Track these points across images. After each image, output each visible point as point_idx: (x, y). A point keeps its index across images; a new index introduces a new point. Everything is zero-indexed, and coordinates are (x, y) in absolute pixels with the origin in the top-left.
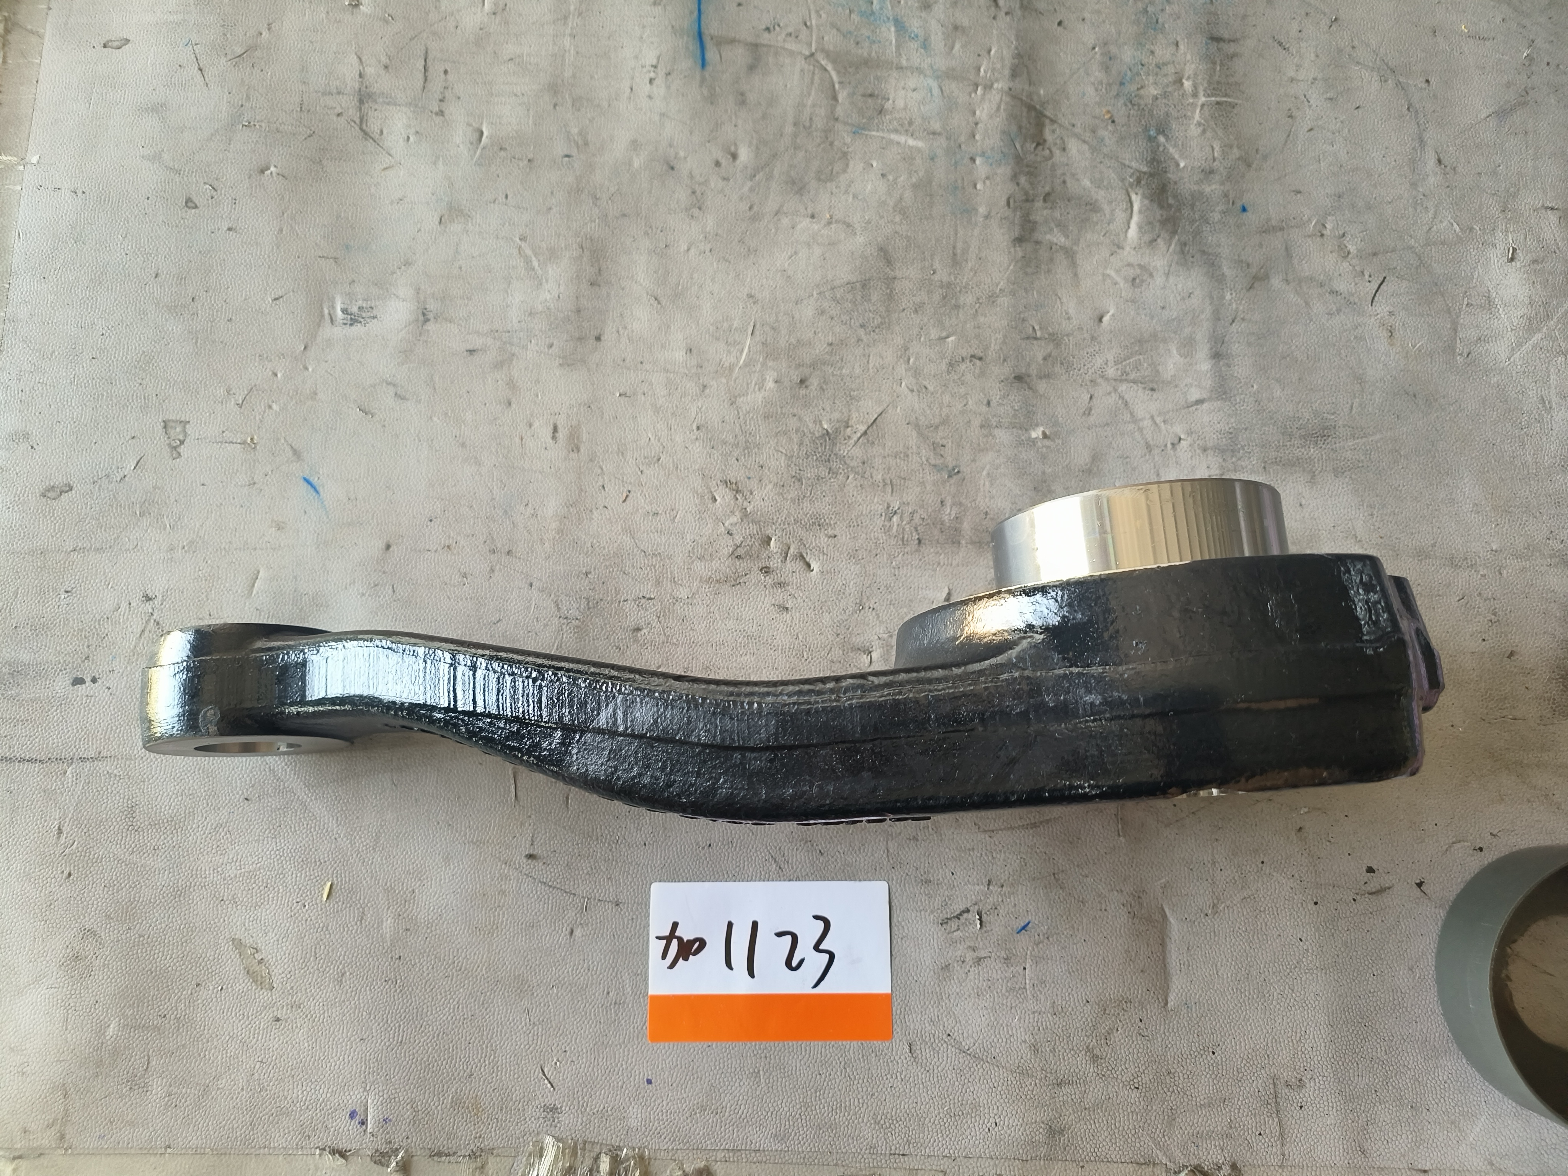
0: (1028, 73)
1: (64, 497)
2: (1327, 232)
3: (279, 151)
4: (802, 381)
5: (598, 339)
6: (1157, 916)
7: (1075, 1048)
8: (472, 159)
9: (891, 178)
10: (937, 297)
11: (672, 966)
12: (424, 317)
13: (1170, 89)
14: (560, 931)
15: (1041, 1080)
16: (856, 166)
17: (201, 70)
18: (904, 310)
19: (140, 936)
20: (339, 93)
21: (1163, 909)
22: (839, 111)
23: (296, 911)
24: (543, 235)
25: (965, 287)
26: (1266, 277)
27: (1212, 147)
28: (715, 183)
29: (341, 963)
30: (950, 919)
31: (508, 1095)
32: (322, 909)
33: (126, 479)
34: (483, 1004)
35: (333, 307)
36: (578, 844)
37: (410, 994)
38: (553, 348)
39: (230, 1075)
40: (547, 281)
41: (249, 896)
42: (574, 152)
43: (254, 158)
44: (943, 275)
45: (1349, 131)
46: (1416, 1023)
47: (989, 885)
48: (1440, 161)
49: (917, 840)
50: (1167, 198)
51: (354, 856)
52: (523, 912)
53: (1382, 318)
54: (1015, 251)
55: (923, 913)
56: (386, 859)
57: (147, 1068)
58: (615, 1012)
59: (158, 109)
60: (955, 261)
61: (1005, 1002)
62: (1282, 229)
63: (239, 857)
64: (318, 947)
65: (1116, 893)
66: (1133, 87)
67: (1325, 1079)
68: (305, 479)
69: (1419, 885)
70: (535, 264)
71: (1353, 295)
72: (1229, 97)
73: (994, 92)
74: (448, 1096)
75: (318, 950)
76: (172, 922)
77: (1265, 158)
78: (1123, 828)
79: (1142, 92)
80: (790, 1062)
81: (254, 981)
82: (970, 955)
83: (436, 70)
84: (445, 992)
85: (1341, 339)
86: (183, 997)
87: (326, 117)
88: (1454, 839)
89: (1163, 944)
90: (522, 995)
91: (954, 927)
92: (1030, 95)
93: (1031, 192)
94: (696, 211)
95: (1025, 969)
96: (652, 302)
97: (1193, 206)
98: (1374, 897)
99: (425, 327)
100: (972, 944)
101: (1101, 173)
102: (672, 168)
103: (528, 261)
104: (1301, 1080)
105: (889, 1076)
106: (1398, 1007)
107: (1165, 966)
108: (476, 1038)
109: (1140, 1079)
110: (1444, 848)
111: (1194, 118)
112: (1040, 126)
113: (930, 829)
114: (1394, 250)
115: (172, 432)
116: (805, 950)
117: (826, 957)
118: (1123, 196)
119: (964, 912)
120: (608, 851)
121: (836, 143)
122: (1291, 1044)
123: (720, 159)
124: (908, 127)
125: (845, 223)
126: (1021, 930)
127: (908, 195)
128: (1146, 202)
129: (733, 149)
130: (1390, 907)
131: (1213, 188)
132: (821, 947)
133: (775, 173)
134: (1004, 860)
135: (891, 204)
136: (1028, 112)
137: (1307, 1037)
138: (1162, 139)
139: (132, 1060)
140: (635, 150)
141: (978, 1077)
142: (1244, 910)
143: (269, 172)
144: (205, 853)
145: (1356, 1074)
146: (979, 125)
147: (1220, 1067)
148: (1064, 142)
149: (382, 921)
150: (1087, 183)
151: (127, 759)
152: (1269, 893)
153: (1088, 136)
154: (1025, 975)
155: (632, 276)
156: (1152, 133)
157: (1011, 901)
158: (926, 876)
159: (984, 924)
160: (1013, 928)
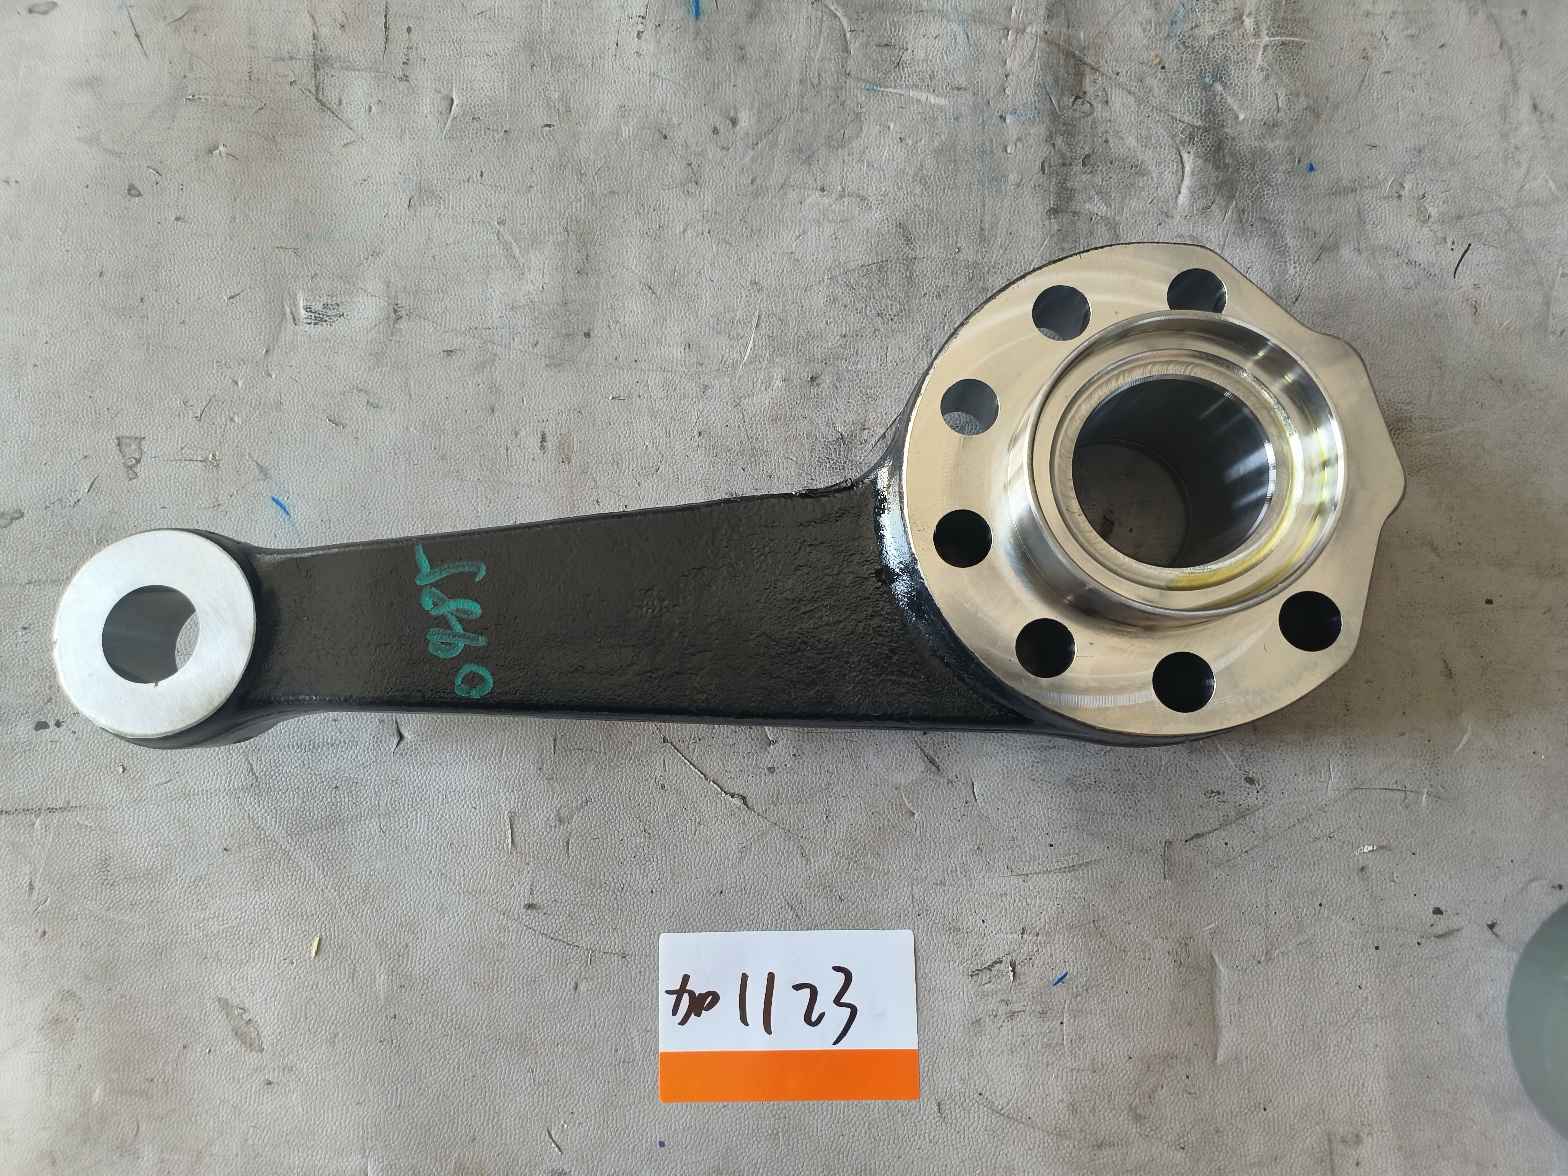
0: (1067, 14)
1: (16, 525)
2: (1405, 193)
3: (228, 128)
4: (813, 379)
5: (587, 335)
6: (1205, 965)
7: (1117, 1108)
8: (442, 132)
9: (910, 142)
10: (962, 279)
11: (683, 1022)
12: (396, 314)
13: (1228, 28)
14: (563, 986)
15: (1079, 1141)
16: (871, 129)
17: (137, 36)
18: (925, 294)
19: (122, 997)
20: (291, 58)
21: (1212, 957)
22: (851, 65)
23: (283, 968)
24: (524, 217)
25: (994, 267)
26: (1336, 247)
27: (1277, 95)
28: (713, 153)
29: (333, 1023)
30: (981, 970)
31: (514, 1160)
32: (310, 966)
33: (81, 503)
34: (484, 1063)
35: (295, 305)
36: (580, 893)
37: (407, 1054)
38: (538, 346)
39: (224, 1140)
40: (529, 270)
41: (233, 953)
42: (555, 121)
43: (200, 136)
44: (969, 254)
45: (1432, 73)
46: (1484, 1073)
47: (1022, 933)
48: (1535, 107)
49: (945, 885)
50: (1224, 156)
51: (343, 908)
52: (524, 967)
53: (1465, 292)
54: (1050, 223)
55: (951, 963)
56: (377, 911)
57: (137, 1134)
58: (624, 1070)
59: (92, 83)
60: (983, 237)
61: (1040, 1059)
62: (1354, 190)
63: (221, 911)
64: (308, 1006)
65: (1160, 940)
66: (1187, 27)
67: (1383, 1134)
68: (273, 499)
69: (1491, 927)
70: (517, 251)
71: (1433, 266)
72: (1296, 36)
73: (1027, 37)
74: (451, 1161)
75: (308, 1010)
76: (154, 981)
77: (1336, 107)
78: (1169, 870)
79: (1196, 31)
80: (811, 1123)
81: (242, 1043)
82: (1002, 1009)
83: (398, 27)
84: (444, 1052)
85: (1419, 317)
86: (169, 1060)
87: (278, 86)
88: (1531, 877)
89: (1212, 994)
90: (525, 1053)
91: (985, 979)
92: (1068, 40)
93: (1068, 154)
94: (692, 187)
95: (1062, 1023)
96: (646, 291)
97: (1253, 166)
98: (1441, 940)
99: (397, 326)
100: (1005, 997)
101: (1148, 129)
102: (665, 137)
103: (508, 248)
104: (1357, 1136)
105: (916, 1137)
106: (1464, 1057)
107: (1214, 1017)
108: (478, 1100)
109: (1186, 1139)
110: (1520, 886)
111: (1255, 62)
112: (1080, 76)
113: (959, 873)
114: (1480, 213)
115: (127, 450)
116: (825, 1002)
117: (848, 1011)
118: (1172, 155)
119: (995, 963)
120: (612, 899)
121: (848, 102)
122: (1347, 1098)
123: (717, 125)
124: (929, 83)
125: (858, 195)
126: (1058, 982)
127: (930, 162)
128: (1200, 162)
129: (732, 113)
130: (1458, 951)
131: (1276, 145)
132: (842, 1001)
133: (779, 139)
134: (1040, 907)
135: (911, 172)
136: (1065, 60)
137: (1365, 1090)
138: (1219, 87)
139: (121, 1126)
140: (623, 117)
141: (1012, 1139)
142: (1300, 956)
143: (218, 151)
144: (185, 908)
145: (1417, 1128)
146: (1010, 78)
147: (1272, 1124)
148: (1107, 94)
149: (375, 978)
150: (1131, 141)
151: (98, 808)
152: (1327, 937)
153: (1134, 85)
154: (1062, 1030)
155: (624, 262)
156: (1207, 80)
157: (1047, 951)
158: (954, 924)
159: (1017, 976)
160: (1049, 981)
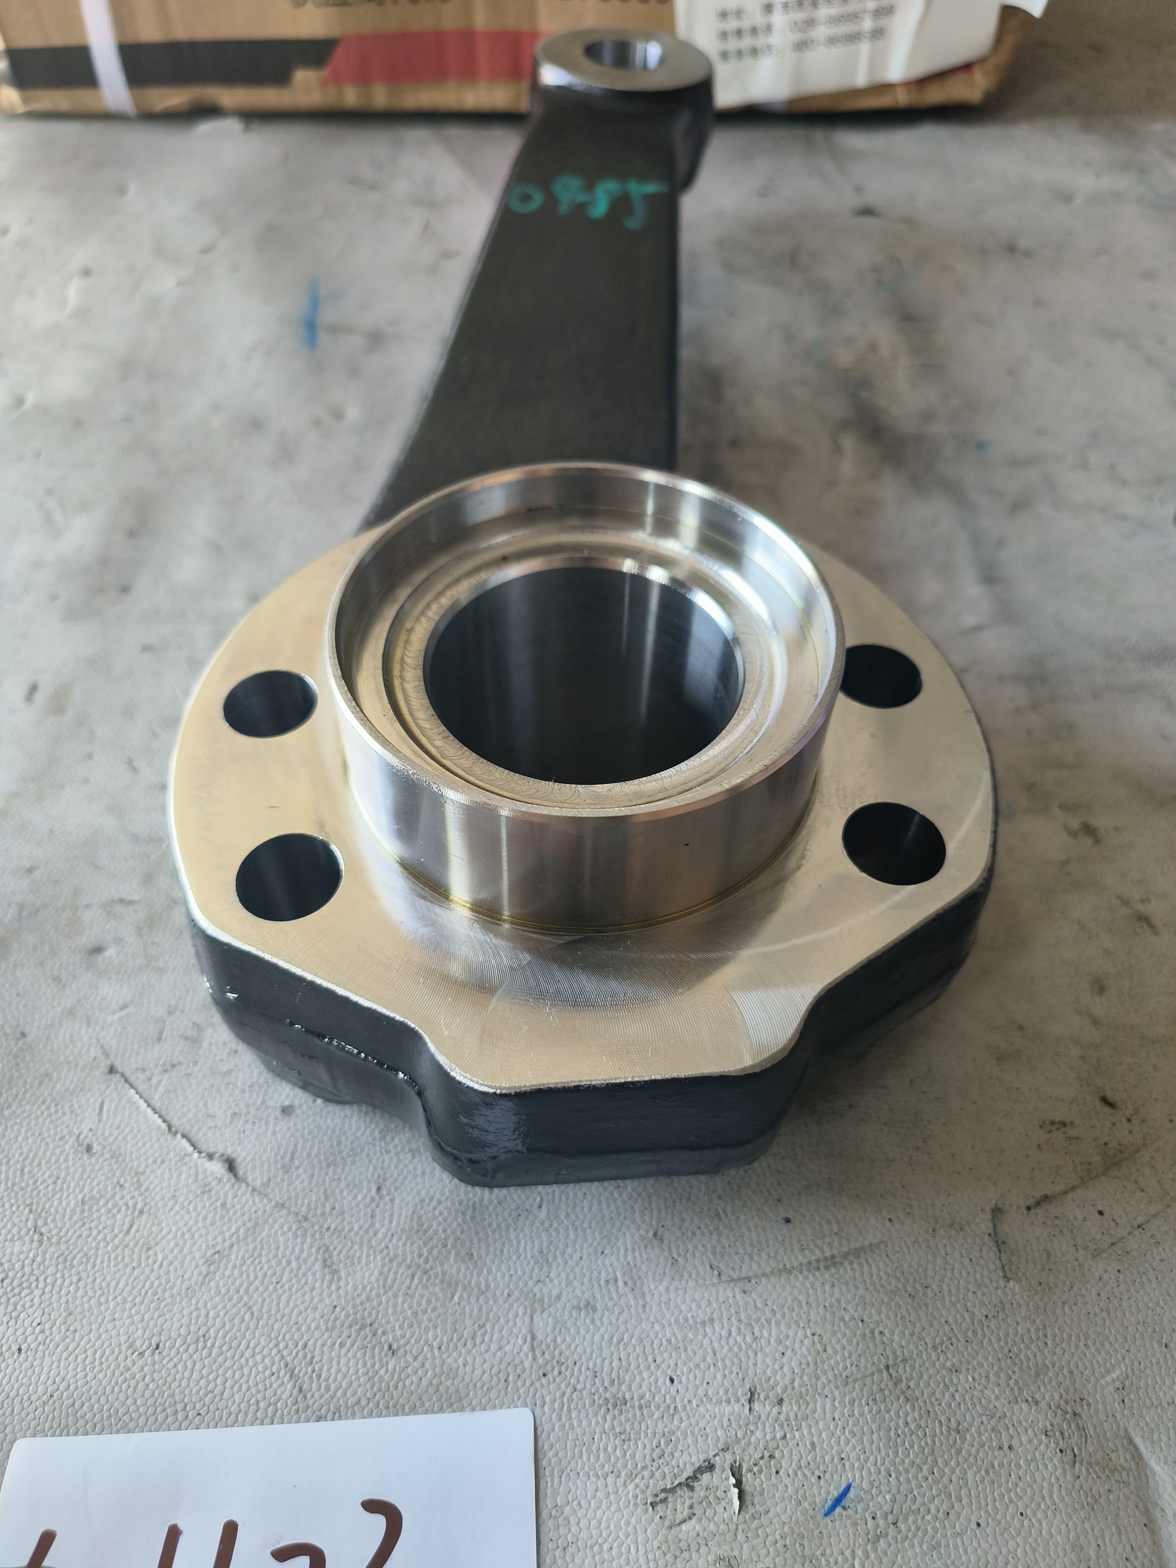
2: (1090, 465)
5: (125, 590)
21: (1131, 1441)
26: (1028, 505)
28: (313, 440)
30: (672, 1490)
38: (58, 600)
40: (69, 533)
47: (750, 1401)
49: (594, 1310)
50: (883, 440)
55: (610, 1479)
65: (1024, 1406)
70: (58, 516)
71: (1145, 519)
78: (1011, 1262)
89: (1150, 1525)
91: (683, 1511)
94: (284, 465)
96: (210, 551)
97: (916, 446)
100: (724, 1551)
103: (50, 514)
113: (620, 1284)
118: (828, 441)
119: (700, 1470)
123: (322, 419)
126: (834, 1507)
128: (858, 444)
129: (339, 410)
134: (779, 1342)
138: (864, 394)
155: (189, 527)
157: (802, 1437)
158: (614, 1390)
159: (748, 1498)
160: (813, 1504)
